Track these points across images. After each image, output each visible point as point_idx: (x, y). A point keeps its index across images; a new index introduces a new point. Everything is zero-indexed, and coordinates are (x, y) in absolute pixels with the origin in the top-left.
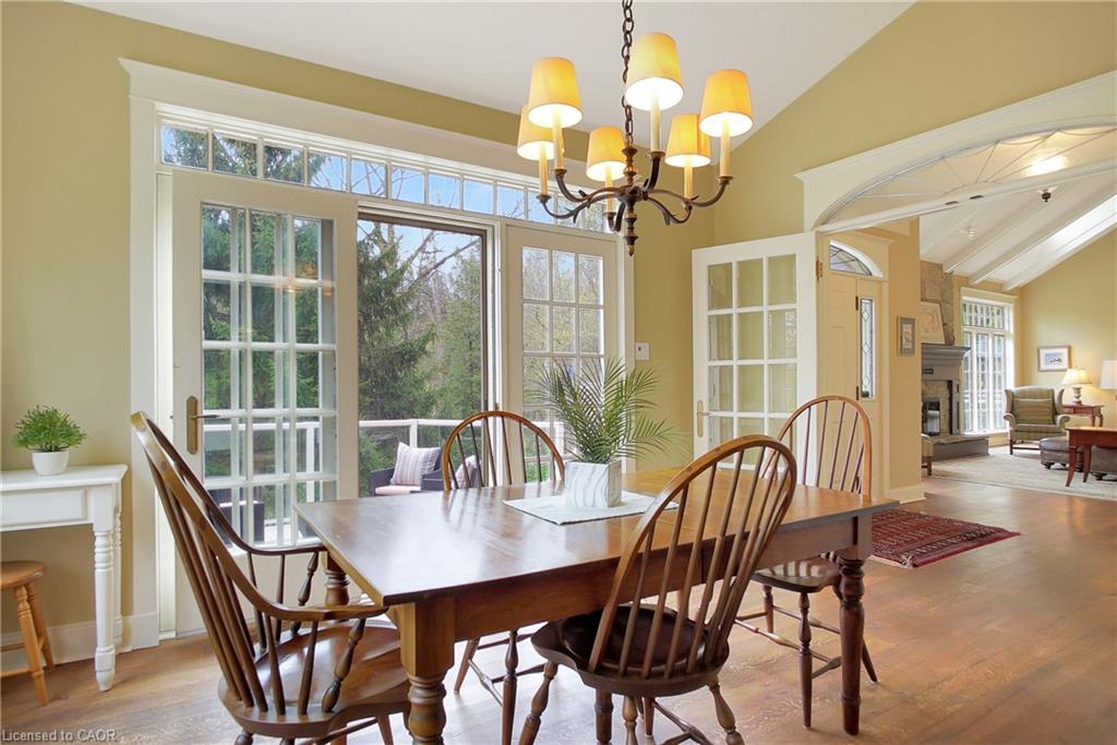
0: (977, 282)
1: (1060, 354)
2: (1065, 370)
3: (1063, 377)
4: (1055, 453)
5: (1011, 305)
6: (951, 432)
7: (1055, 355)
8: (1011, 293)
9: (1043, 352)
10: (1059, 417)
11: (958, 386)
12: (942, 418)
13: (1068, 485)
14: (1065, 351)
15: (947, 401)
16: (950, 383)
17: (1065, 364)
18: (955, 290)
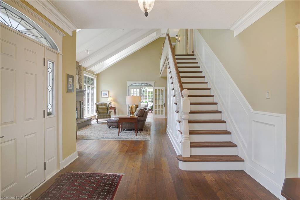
0: (88, 70)
1: (107, 93)
2: (108, 97)
3: (108, 99)
4: (111, 124)
5: (96, 79)
6: (81, 118)
7: (105, 93)
8: (95, 75)
9: (103, 92)
10: (109, 111)
11: (83, 103)
12: (78, 113)
13: (118, 136)
14: (108, 92)
15: (80, 108)
16: (80, 102)
17: (108, 96)
18: (82, 71)
